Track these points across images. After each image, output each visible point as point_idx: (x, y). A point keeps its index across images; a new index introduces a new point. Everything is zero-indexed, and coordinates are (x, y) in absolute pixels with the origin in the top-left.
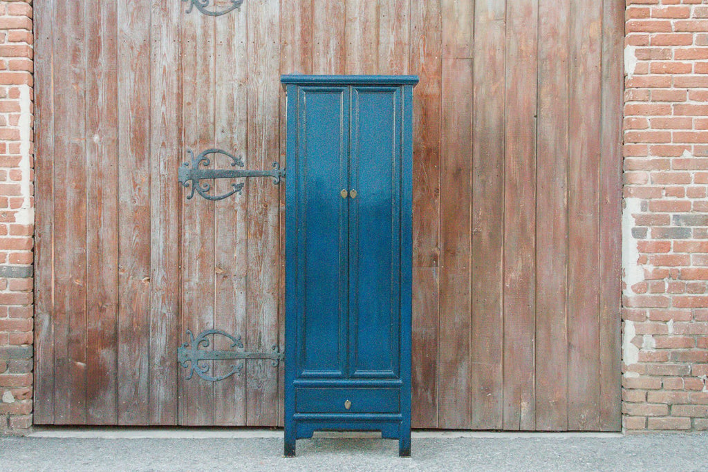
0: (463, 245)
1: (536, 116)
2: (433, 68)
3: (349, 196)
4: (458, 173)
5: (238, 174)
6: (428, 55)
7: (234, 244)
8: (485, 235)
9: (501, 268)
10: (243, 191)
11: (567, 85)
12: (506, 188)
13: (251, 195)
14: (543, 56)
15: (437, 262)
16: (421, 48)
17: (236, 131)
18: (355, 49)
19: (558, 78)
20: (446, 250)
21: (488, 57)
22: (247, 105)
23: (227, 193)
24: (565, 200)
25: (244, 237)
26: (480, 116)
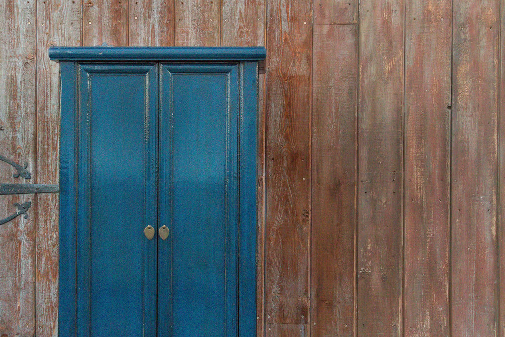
0: (343, 292)
1: (450, 107)
2: (300, 38)
3: (157, 234)
4: (336, 189)
5: (22, 190)
6: (293, 19)
7: (17, 288)
8: (375, 279)
9: (400, 328)
10: (30, 213)
11: (496, 61)
12: (408, 210)
13: (41, 218)
14: (461, 20)
15: (306, 316)
16: (284, 10)
17: (19, 127)
18: (189, 11)
19: (482, 52)
20: (320, 300)
21: (379, 22)
22: (36, 92)
23: (7, 216)
24: (494, 228)
25: (31, 278)
26: (368, 109)
